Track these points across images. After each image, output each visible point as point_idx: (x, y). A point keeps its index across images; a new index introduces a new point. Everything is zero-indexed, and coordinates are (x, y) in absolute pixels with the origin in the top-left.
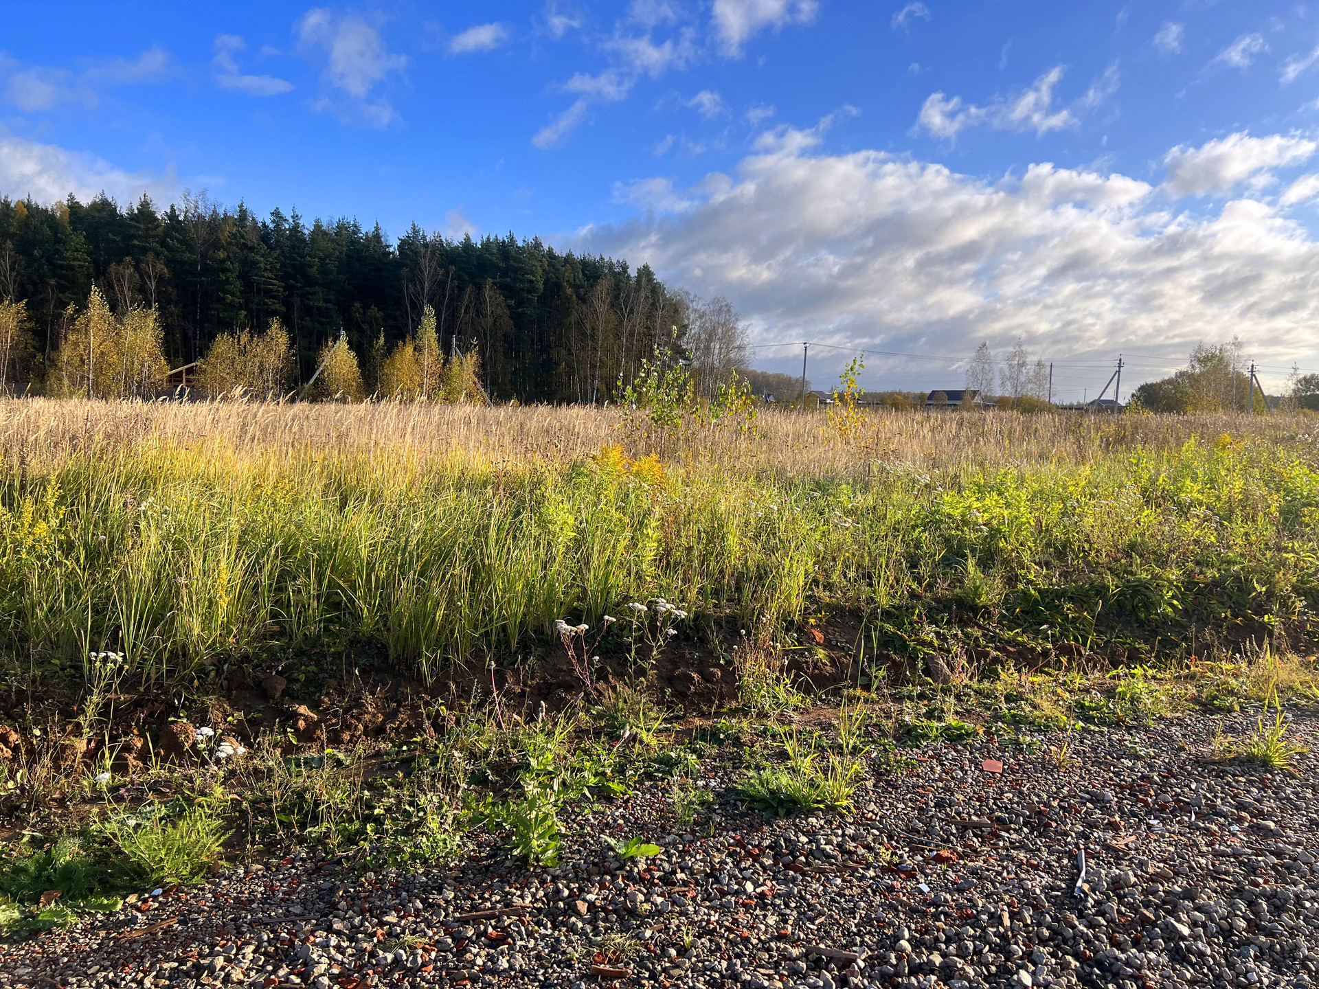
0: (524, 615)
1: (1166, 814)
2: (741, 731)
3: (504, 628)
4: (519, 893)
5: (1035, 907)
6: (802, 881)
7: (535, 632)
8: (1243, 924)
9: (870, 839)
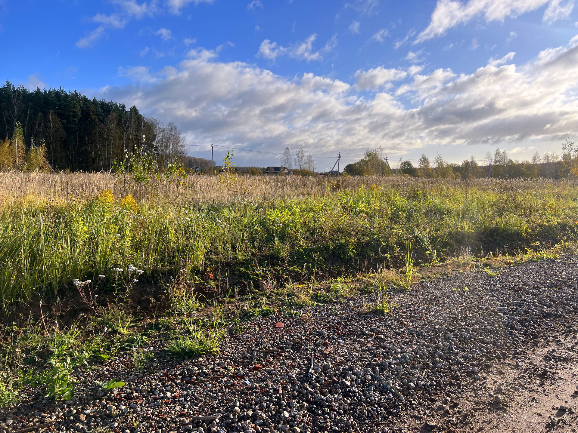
0: (61, 277)
1: (346, 337)
2: (170, 323)
3: (50, 284)
4: (49, 415)
5: (292, 383)
6: (194, 388)
8: (370, 377)
9: (226, 364)
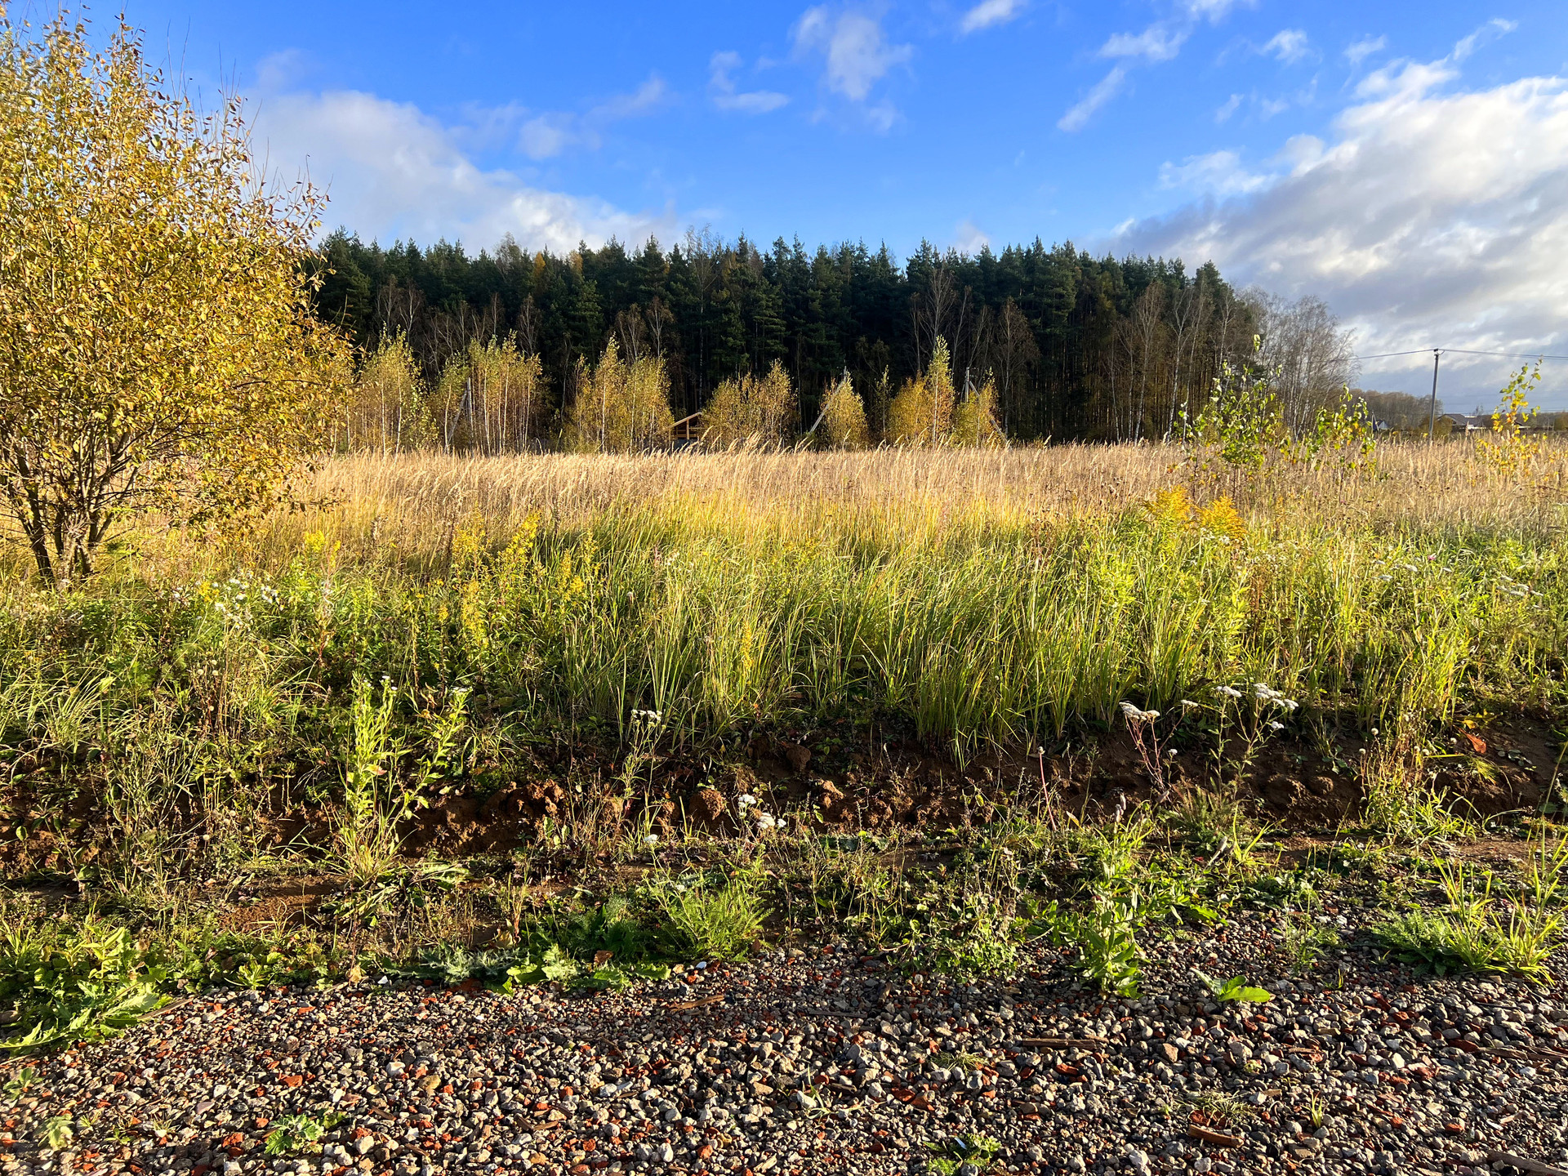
0: (1072, 695)
2: (1373, 859)
3: (1047, 709)
4: (1090, 1023)
6: (1476, 1064)
7: (1085, 716)
